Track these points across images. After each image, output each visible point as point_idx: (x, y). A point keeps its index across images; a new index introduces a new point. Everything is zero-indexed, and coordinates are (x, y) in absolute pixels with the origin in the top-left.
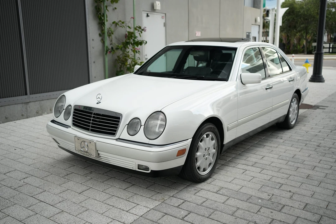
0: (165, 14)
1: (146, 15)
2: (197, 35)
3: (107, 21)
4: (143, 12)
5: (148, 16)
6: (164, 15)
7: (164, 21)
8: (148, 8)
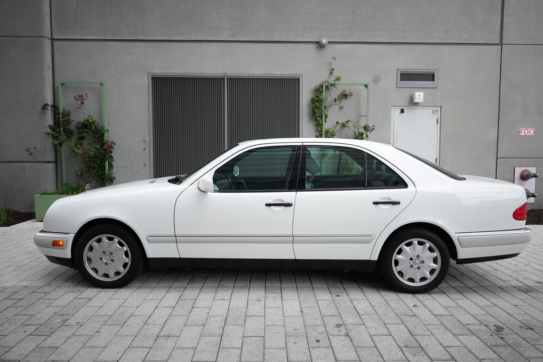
0: (441, 107)
1: (400, 110)
2: (523, 134)
3: (326, 121)
4: (393, 108)
5: (402, 111)
6: (439, 108)
7: (438, 116)
8: (404, 101)
